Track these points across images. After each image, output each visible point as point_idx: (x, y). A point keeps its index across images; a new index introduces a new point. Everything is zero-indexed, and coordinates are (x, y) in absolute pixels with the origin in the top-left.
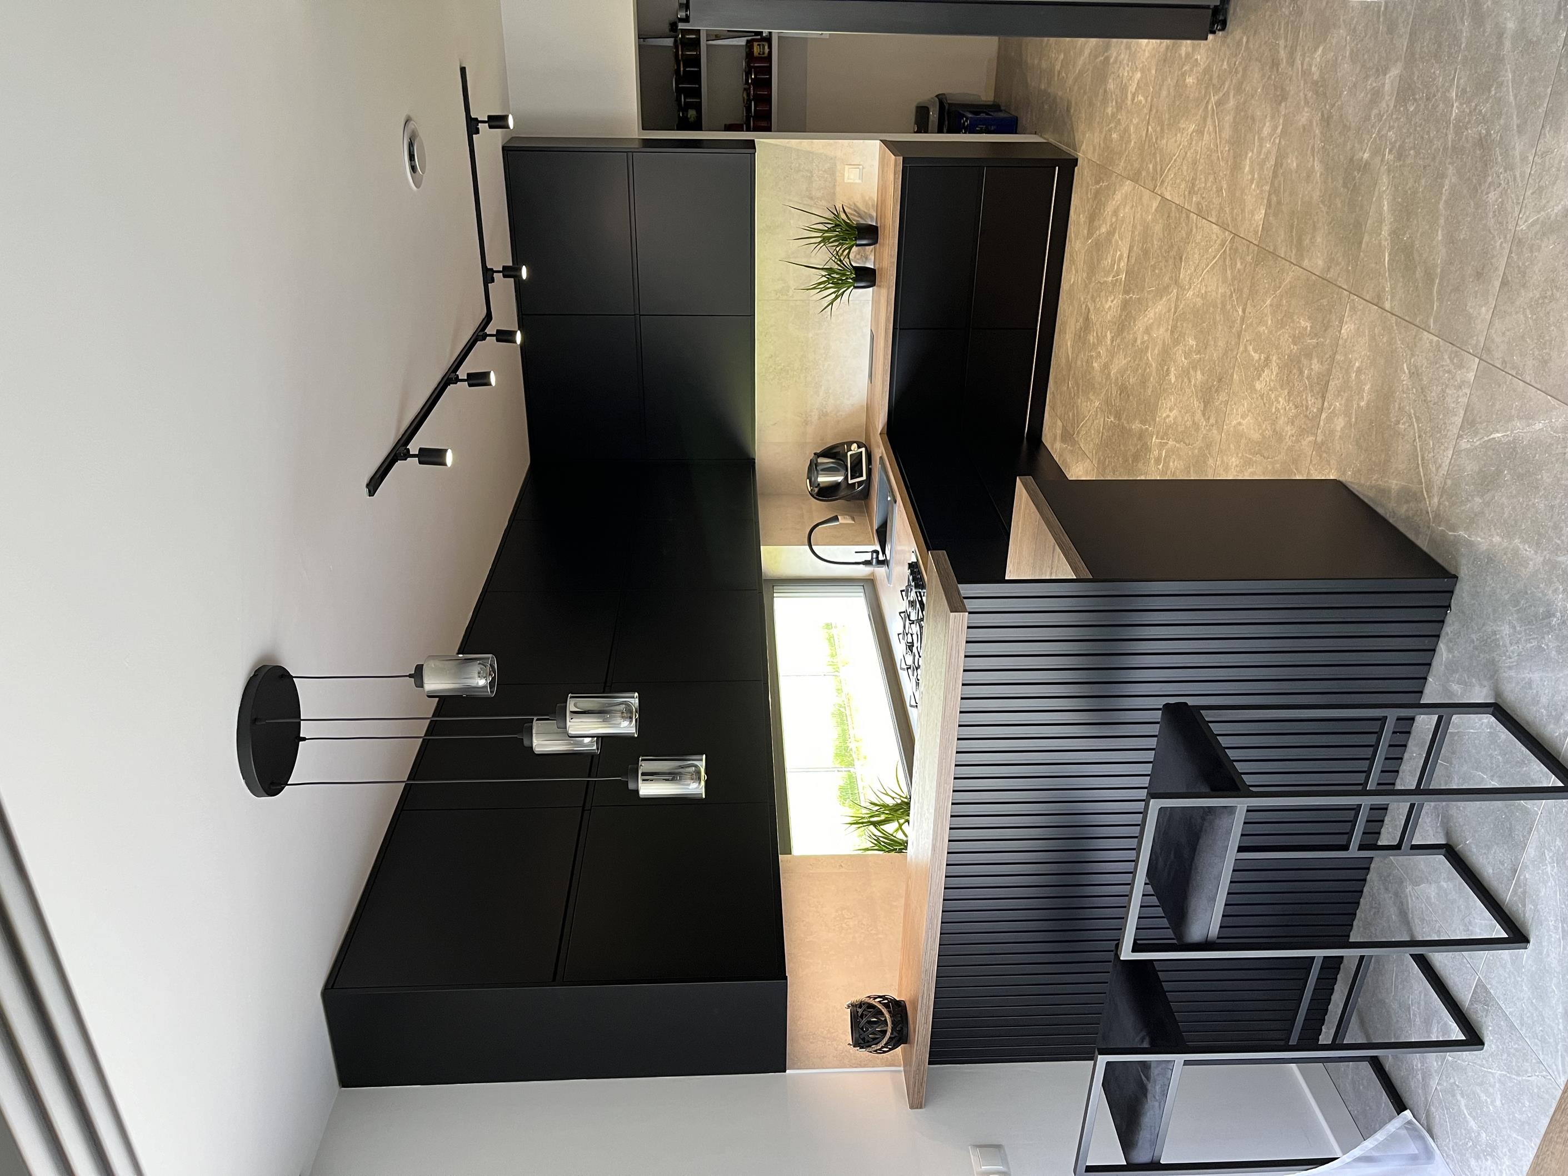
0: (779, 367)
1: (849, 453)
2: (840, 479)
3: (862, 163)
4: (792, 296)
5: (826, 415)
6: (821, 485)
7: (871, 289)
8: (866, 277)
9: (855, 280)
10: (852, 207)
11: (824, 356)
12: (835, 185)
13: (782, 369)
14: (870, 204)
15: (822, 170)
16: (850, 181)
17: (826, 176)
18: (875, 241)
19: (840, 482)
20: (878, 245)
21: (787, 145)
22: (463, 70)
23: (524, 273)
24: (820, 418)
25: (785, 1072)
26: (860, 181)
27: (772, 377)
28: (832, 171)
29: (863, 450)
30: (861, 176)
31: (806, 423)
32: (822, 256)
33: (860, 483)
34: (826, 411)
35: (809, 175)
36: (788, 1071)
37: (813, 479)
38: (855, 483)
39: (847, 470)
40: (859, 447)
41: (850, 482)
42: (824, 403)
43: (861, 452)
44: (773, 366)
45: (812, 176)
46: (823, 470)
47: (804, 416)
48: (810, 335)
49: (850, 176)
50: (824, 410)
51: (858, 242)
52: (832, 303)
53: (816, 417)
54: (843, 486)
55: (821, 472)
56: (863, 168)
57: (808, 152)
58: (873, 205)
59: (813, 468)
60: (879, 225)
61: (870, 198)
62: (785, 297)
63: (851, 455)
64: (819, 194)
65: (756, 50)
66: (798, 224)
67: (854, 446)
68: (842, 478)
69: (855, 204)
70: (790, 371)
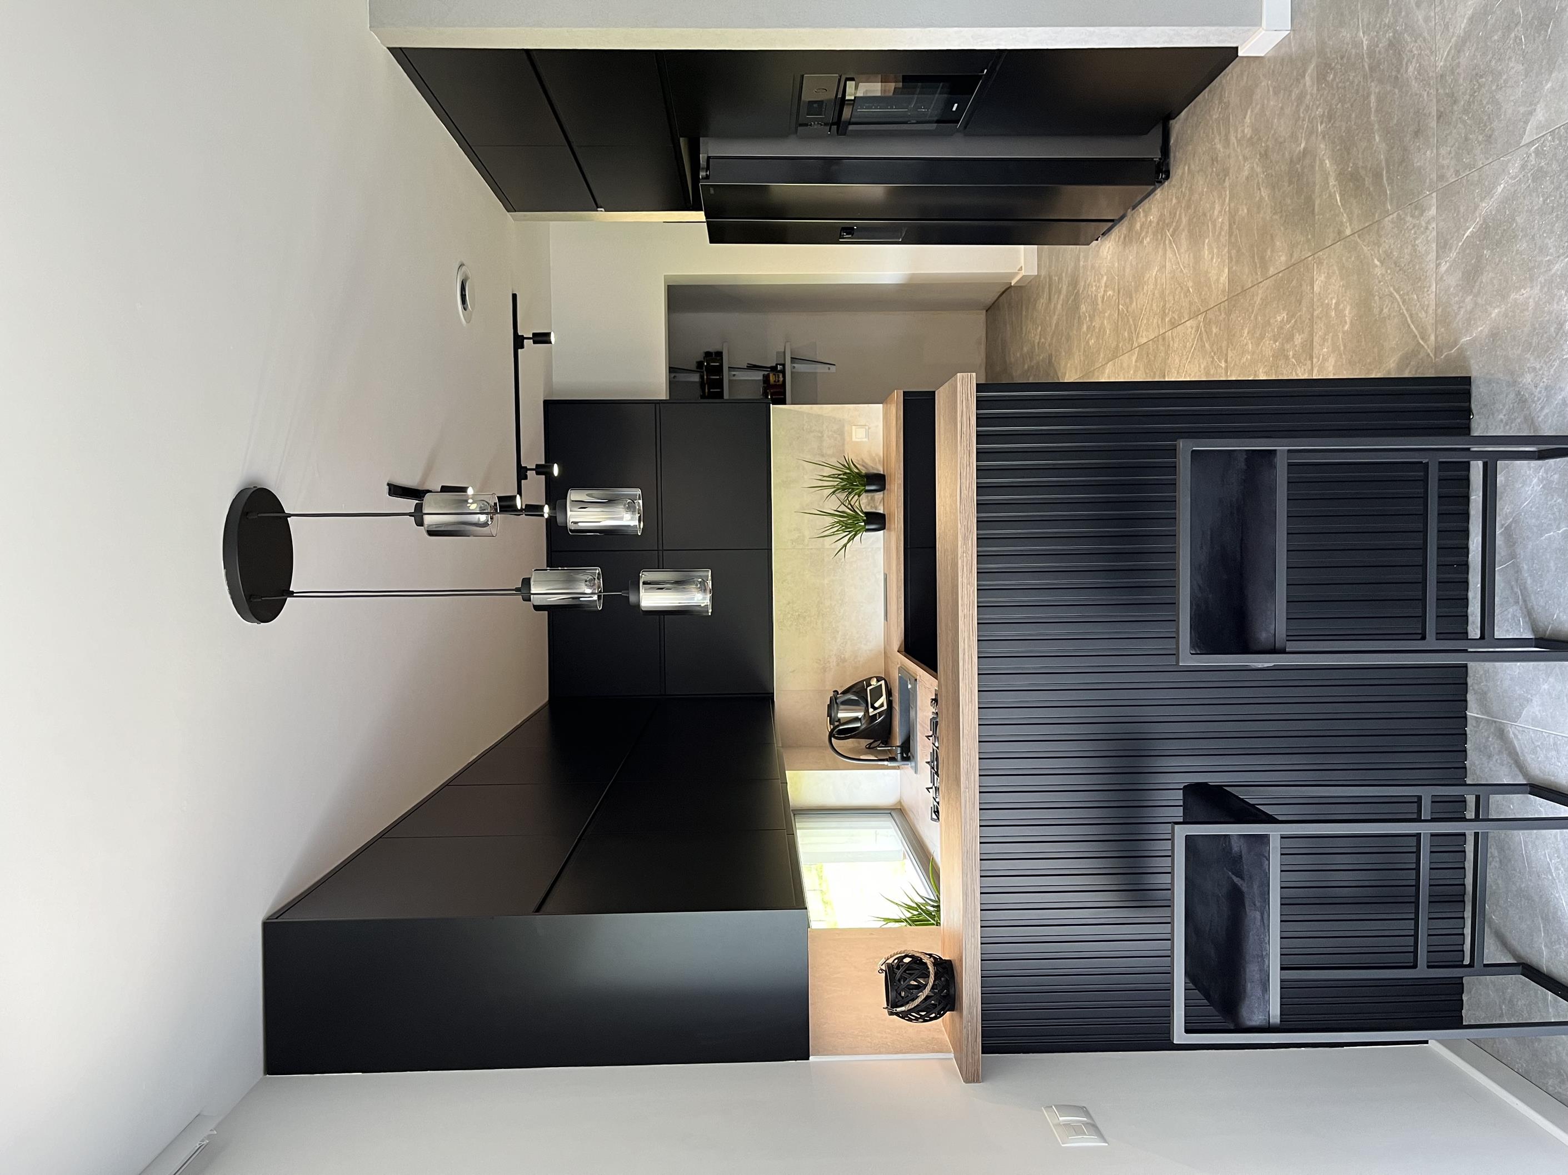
0: (797, 614)
1: (869, 688)
2: (860, 714)
3: (867, 424)
4: (808, 545)
5: (844, 660)
6: (841, 723)
7: (882, 531)
8: (876, 521)
9: (867, 523)
10: (861, 463)
11: (840, 602)
12: (843, 445)
13: (799, 615)
14: (877, 460)
15: (831, 431)
16: (857, 440)
17: (835, 436)
18: (882, 488)
19: (861, 718)
20: (886, 491)
21: (800, 410)
22: (514, 296)
23: (556, 470)
24: (838, 665)
25: (808, 1059)
26: (866, 440)
27: (790, 623)
28: (841, 432)
29: (883, 682)
30: (867, 435)
31: (824, 670)
32: (833, 504)
33: (880, 714)
34: (844, 658)
35: (820, 435)
36: (811, 1058)
37: (833, 715)
38: (876, 714)
39: (867, 704)
40: (878, 681)
41: (871, 714)
42: (842, 649)
43: (881, 685)
44: (791, 613)
45: (823, 436)
46: (844, 703)
47: (822, 662)
48: (826, 581)
49: (858, 435)
50: (843, 656)
51: (867, 488)
52: (845, 546)
53: (835, 664)
55: (842, 707)
56: (869, 428)
57: (819, 416)
58: (879, 461)
59: (834, 704)
60: (885, 474)
61: (877, 455)
62: (801, 546)
63: (870, 690)
64: (830, 452)
65: (772, 379)
66: (811, 476)
67: (875, 679)
68: (862, 714)
69: (862, 460)
70: (807, 617)
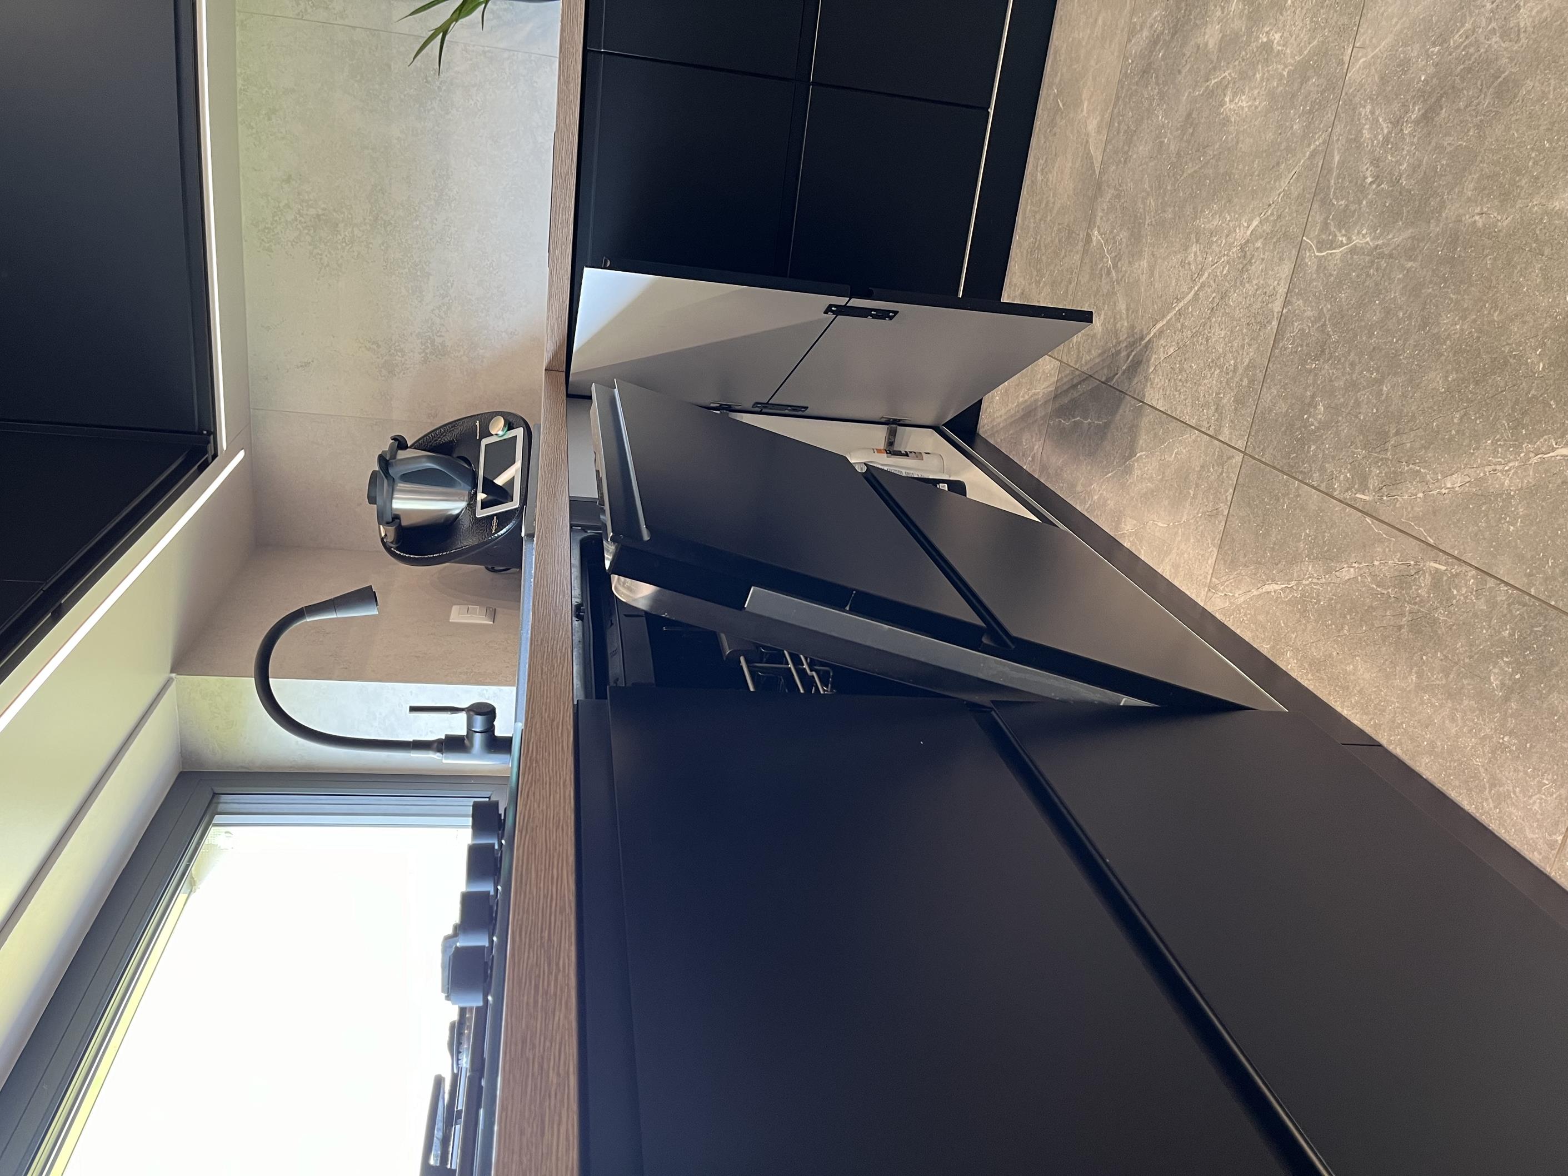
1: (485, 442)
2: (455, 506)
4: (343, 14)
6: (404, 523)
11: (434, 194)
13: (318, 216)
19: (458, 515)
24: (425, 361)
29: (519, 432)
33: (502, 519)
37: (383, 502)
38: (490, 518)
39: (475, 486)
40: (510, 426)
41: (481, 513)
42: (438, 320)
43: (513, 436)
46: (407, 478)
48: (396, 131)
53: (417, 358)
54: (466, 523)
55: (401, 485)
59: (386, 473)
63: (487, 445)
67: (502, 422)
68: (463, 504)
70: (341, 225)
